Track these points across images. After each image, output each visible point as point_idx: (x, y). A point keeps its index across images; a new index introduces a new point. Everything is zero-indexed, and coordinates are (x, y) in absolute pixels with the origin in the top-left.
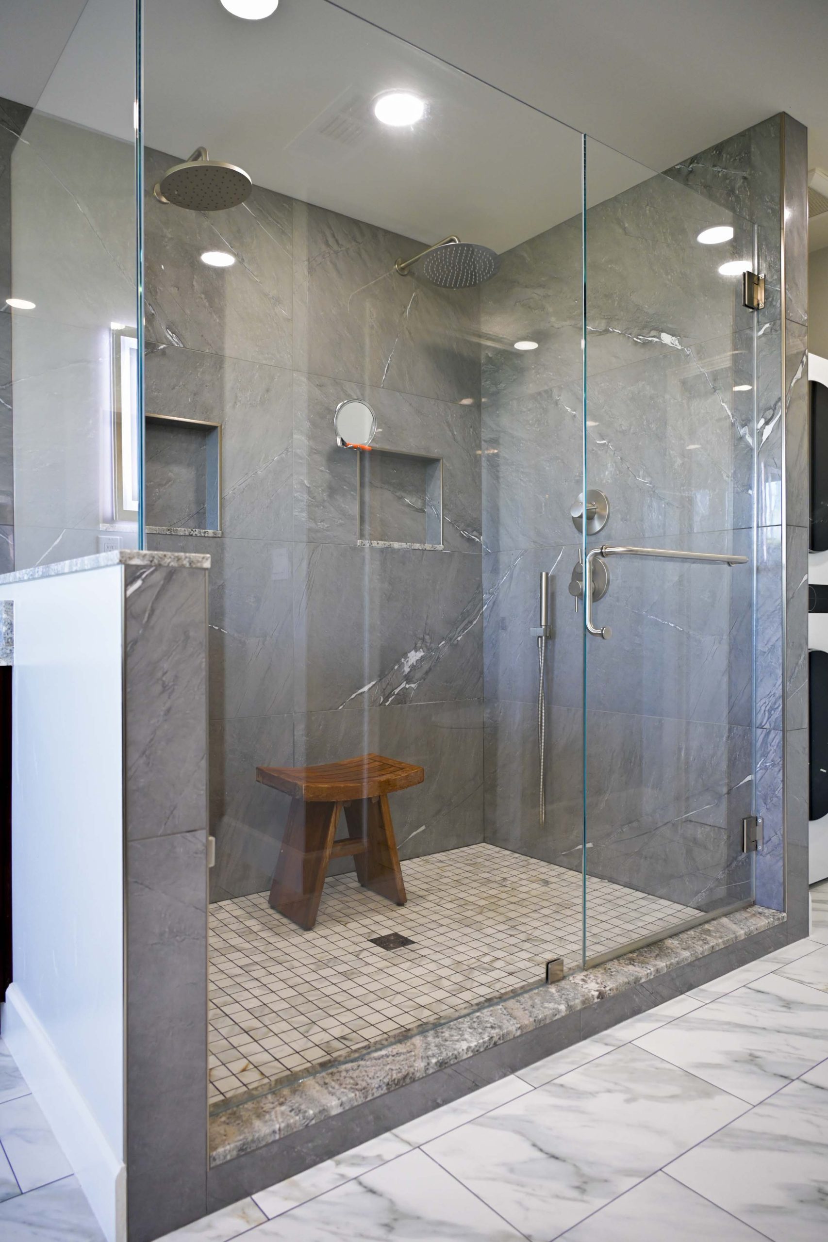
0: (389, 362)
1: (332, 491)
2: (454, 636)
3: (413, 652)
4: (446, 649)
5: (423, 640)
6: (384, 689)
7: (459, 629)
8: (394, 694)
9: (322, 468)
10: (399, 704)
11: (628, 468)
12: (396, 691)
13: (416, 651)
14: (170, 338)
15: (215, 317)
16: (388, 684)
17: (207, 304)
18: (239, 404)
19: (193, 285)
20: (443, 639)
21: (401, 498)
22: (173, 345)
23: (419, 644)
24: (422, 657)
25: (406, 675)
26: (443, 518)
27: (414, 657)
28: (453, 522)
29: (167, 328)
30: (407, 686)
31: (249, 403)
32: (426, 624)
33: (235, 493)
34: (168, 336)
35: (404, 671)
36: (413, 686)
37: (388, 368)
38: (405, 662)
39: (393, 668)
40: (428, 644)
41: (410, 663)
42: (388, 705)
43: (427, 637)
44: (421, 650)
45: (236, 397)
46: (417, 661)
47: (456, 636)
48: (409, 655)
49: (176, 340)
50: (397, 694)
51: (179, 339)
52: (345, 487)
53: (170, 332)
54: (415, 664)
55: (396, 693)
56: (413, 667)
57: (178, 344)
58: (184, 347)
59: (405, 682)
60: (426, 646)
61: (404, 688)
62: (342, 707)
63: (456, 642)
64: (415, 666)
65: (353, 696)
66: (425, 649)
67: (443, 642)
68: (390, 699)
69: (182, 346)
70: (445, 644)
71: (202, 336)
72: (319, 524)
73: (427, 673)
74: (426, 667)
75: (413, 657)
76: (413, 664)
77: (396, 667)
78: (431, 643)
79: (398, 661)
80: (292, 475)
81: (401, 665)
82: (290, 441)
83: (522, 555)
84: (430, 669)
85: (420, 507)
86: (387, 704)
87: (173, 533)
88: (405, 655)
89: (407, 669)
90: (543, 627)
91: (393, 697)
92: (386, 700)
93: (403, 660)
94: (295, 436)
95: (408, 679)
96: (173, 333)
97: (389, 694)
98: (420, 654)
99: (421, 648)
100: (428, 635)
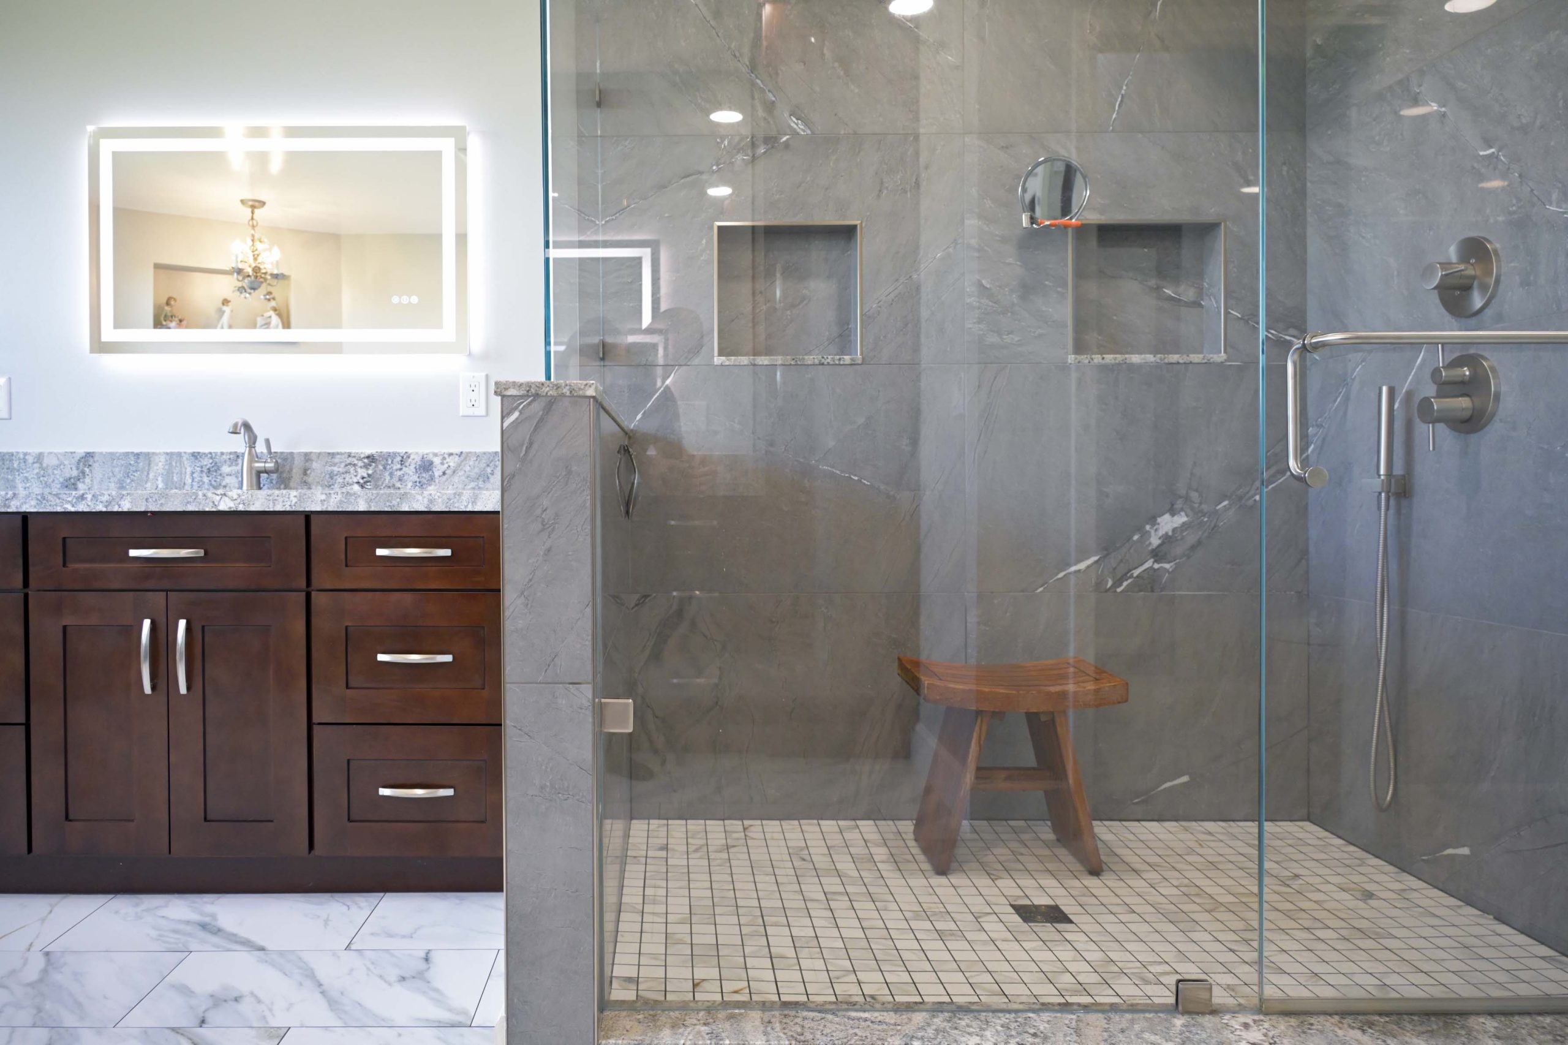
0: (1123, 92)
1: (1027, 290)
2: (1248, 493)
3: (1167, 517)
4: (1231, 512)
5: (1187, 498)
6: (1115, 569)
8: (1131, 576)
9: (1010, 260)
10: (1141, 591)
11: (1532, 190)
12: (1136, 573)
13: (1173, 515)
14: (795, 126)
15: (852, 87)
16: (1121, 561)
17: (842, 73)
18: (885, 192)
19: (823, 54)
20: (1224, 497)
21: (1158, 288)
22: (798, 134)
23: (1179, 504)
24: (1184, 524)
25: (1153, 550)
26: (1227, 313)
27: (1168, 523)
28: (1246, 318)
29: (791, 115)
30: (1156, 566)
31: (900, 188)
32: (1192, 474)
33: (880, 307)
34: (793, 124)
35: (1150, 544)
36: (1167, 566)
37: (1122, 101)
38: (1153, 532)
39: (1130, 538)
40: (1196, 505)
41: (1161, 533)
42: (1122, 592)
43: (1194, 495)
44: (1183, 513)
45: (882, 183)
46: (1174, 530)
47: (1252, 492)
48: (1159, 520)
49: (802, 127)
50: (1138, 577)
51: (806, 124)
52: (1047, 283)
53: (794, 119)
54: (1170, 533)
55: (1135, 575)
56: (1167, 539)
57: (804, 131)
58: (813, 133)
59: (1152, 560)
60: (1192, 508)
61: (1151, 568)
62: (1041, 589)
63: (1251, 502)
64: (1170, 537)
65: (1061, 575)
66: (1189, 511)
67: (1226, 503)
68: (1125, 584)
69: (809, 132)
70: (1230, 505)
71: (836, 115)
72: (1005, 337)
73: (1193, 548)
74: (1191, 538)
75: (1166, 523)
76: (1167, 533)
77: (1136, 537)
78: (1201, 503)
79: (1140, 529)
80: (963, 274)
81: (1145, 535)
82: (960, 230)
83: (1362, 361)
84: (1199, 543)
85: (1192, 299)
86: (1119, 590)
87: (799, 363)
88: (1153, 520)
89: (1155, 541)
90: (1382, 477)
91: (1130, 581)
92: (1118, 583)
93: (1148, 527)
94: (967, 222)
95: (1157, 554)
96: (797, 119)
97: (1122, 576)
98: (1181, 519)
99: (1182, 510)
100: (1197, 490)
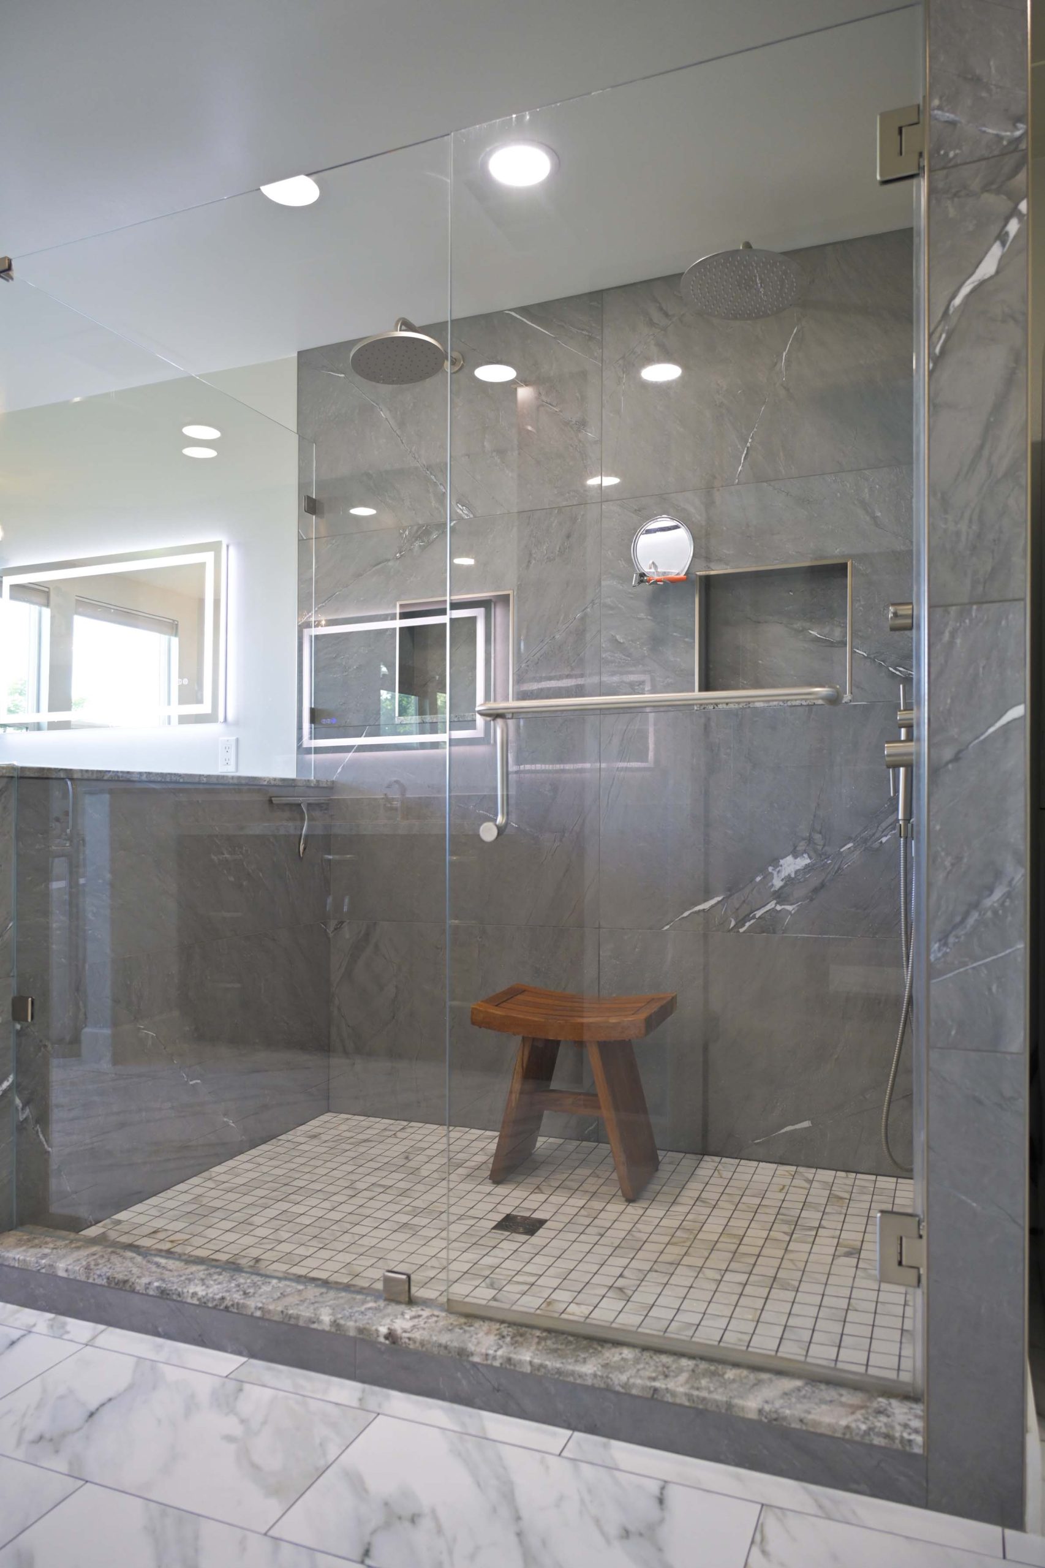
0: (748, 445)
1: (657, 642)
2: (874, 834)
3: (790, 859)
4: (857, 853)
5: (810, 840)
6: (737, 909)
7: (884, 825)
8: (754, 917)
9: (642, 615)
10: (763, 932)
12: (758, 914)
13: (796, 857)
14: (461, 512)
15: (507, 472)
16: (744, 901)
17: (499, 461)
18: (533, 562)
19: (484, 446)
20: (850, 839)
21: (804, 630)
22: (463, 519)
23: (802, 846)
24: (807, 866)
25: (775, 892)
26: (853, 652)
27: (791, 865)
28: (872, 656)
29: (458, 503)
30: (779, 908)
31: (546, 557)
32: (815, 816)
33: (528, 666)
34: (458, 511)
35: (773, 885)
36: (789, 908)
37: (747, 454)
38: (775, 873)
39: (752, 880)
40: (819, 848)
41: (784, 874)
42: (744, 932)
43: (817, 837)
44: (806, 856)
45: (531, 554)
46: (796, 872)
47: (877, 835)
48: (782, 862)
49: (466, 512)
50: (760, 917)
51: (469, 510)
52: (675, 634)
53: (460, 506)
54: (793, 875)
55: (757, 916)
56: (789, 881)
57: (467, 515)
58: (475, 517)
59: (775, 902)
60: (815, 851)
61: (773, 910)
62: (668, 927)
63: (876, 845)
64: (793, 879)
65: (686, 914)
66: (812, 853)
67: (850, 845)
68: (748, 924)
69: (472, 516)
70: (855, 847)
71: (493, 498)
72: (637, 687)
73: (816, 890)
74: (815, 881)
75: (789, 866)
76: (789, 875)
77: (758, 879)
78: (824, 846)
79: (762, 870)
80: (599, 631)
81: (768, 877)
82: (597, 591)
84: (823, 885)
85: (838, 639)
86: (741, 930)
88: (775, 861)
89: (778, 883)
91: (752, 921)
92: (741, 923)
93: (770, 869)
94: (603, 583)
95: (780, 896)
96: (462, 506)
97: (745, 917)
98: (804, 861)
99: (805, 852)
100: (820, 833)
